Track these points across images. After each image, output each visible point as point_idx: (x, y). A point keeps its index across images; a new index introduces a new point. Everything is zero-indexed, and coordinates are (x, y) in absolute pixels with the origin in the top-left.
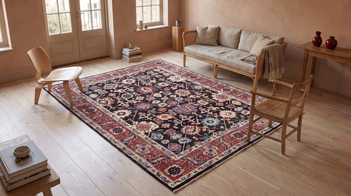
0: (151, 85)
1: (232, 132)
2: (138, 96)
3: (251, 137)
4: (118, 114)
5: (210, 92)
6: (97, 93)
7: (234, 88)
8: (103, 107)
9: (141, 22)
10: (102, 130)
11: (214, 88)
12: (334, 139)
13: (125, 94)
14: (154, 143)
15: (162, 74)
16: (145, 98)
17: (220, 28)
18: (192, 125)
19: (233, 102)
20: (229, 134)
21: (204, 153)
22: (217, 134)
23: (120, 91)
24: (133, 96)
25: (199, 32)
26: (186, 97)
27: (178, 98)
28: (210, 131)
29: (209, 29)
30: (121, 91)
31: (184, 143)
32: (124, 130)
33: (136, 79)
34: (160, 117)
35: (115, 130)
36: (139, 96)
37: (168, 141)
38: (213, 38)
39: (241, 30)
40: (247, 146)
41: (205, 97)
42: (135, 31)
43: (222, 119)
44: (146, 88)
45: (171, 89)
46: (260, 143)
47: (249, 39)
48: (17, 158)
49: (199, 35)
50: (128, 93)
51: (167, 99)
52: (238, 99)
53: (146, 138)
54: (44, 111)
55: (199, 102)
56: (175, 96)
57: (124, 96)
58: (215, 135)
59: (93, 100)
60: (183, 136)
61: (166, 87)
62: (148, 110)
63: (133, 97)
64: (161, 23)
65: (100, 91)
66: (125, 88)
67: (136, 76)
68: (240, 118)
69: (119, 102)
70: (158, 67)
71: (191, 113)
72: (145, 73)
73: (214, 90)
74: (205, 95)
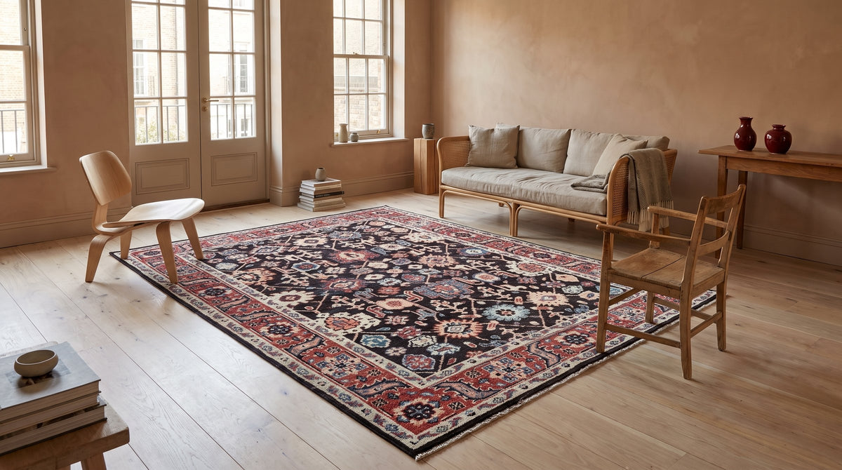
0: (364, 248)
1: (558, 334)
2: (331, 266)
3: (607, 344)
4: (283, 299)
5: (504, 260)
6: (235, 261)
7: (560, 253)
8: (247, 286)
9: (344, 127)
10: (241, 329)
11: (512, 252)
12: (808, 346)
13: (301, 263)
14: (369, 355)
15: (388, 230)
16: (348, 270)
17: (522, 131)
18: (461, 320)
19: (558, 277)
20: (551, 337)
21: (493, 375)
22: (524, 337)
23: (289, 258)
24: (319, 266)
25: (473, 139)
26: (446, 268)
27: (425, 270)
28: (505, 331)
29: (497, 133)
30: (293, 257)
31: (442, 353)
32: (295, 330)
33: (329, 238)
34: (383, 304)
35: (274, 330)
36: (334, 267)
37: (402, 350)
38: (505, 151)
39: (570, 131)
40: (598, 360)
41: (492, 268)
42: (331, 145)
43: (534, 308)
44: (350, 253)
45: (411, 255)
46: (628, 355)
47: (589, 147)
48: (24, 378)
49: (475, 146)
50: (308, 262)
51: (401, 271)
52: (571, 272)
53: (348, 344)
54: (106, 295)
55: (477, 276)
56: (420, 267)
57: (299, 267)
58: (517, 338)
59: (224, 274)
60: (441, 339)
61: (399, 250)
62: (354, 291)
63: (319, 269)
64: (389, 132)
65: (241, 258)
66: (302, 253)
67: (328, 233)
68: (577, 306)
69: (287, 276)
70: (380, 219)
71: (458, 296)
72: (350, 228)
73: (510, 255)
74: (491, 265)
